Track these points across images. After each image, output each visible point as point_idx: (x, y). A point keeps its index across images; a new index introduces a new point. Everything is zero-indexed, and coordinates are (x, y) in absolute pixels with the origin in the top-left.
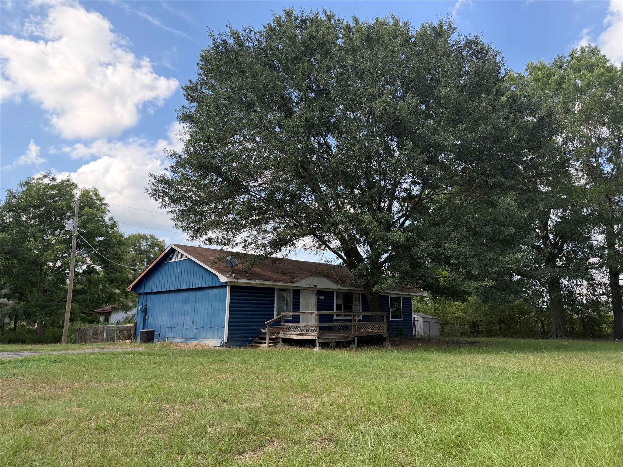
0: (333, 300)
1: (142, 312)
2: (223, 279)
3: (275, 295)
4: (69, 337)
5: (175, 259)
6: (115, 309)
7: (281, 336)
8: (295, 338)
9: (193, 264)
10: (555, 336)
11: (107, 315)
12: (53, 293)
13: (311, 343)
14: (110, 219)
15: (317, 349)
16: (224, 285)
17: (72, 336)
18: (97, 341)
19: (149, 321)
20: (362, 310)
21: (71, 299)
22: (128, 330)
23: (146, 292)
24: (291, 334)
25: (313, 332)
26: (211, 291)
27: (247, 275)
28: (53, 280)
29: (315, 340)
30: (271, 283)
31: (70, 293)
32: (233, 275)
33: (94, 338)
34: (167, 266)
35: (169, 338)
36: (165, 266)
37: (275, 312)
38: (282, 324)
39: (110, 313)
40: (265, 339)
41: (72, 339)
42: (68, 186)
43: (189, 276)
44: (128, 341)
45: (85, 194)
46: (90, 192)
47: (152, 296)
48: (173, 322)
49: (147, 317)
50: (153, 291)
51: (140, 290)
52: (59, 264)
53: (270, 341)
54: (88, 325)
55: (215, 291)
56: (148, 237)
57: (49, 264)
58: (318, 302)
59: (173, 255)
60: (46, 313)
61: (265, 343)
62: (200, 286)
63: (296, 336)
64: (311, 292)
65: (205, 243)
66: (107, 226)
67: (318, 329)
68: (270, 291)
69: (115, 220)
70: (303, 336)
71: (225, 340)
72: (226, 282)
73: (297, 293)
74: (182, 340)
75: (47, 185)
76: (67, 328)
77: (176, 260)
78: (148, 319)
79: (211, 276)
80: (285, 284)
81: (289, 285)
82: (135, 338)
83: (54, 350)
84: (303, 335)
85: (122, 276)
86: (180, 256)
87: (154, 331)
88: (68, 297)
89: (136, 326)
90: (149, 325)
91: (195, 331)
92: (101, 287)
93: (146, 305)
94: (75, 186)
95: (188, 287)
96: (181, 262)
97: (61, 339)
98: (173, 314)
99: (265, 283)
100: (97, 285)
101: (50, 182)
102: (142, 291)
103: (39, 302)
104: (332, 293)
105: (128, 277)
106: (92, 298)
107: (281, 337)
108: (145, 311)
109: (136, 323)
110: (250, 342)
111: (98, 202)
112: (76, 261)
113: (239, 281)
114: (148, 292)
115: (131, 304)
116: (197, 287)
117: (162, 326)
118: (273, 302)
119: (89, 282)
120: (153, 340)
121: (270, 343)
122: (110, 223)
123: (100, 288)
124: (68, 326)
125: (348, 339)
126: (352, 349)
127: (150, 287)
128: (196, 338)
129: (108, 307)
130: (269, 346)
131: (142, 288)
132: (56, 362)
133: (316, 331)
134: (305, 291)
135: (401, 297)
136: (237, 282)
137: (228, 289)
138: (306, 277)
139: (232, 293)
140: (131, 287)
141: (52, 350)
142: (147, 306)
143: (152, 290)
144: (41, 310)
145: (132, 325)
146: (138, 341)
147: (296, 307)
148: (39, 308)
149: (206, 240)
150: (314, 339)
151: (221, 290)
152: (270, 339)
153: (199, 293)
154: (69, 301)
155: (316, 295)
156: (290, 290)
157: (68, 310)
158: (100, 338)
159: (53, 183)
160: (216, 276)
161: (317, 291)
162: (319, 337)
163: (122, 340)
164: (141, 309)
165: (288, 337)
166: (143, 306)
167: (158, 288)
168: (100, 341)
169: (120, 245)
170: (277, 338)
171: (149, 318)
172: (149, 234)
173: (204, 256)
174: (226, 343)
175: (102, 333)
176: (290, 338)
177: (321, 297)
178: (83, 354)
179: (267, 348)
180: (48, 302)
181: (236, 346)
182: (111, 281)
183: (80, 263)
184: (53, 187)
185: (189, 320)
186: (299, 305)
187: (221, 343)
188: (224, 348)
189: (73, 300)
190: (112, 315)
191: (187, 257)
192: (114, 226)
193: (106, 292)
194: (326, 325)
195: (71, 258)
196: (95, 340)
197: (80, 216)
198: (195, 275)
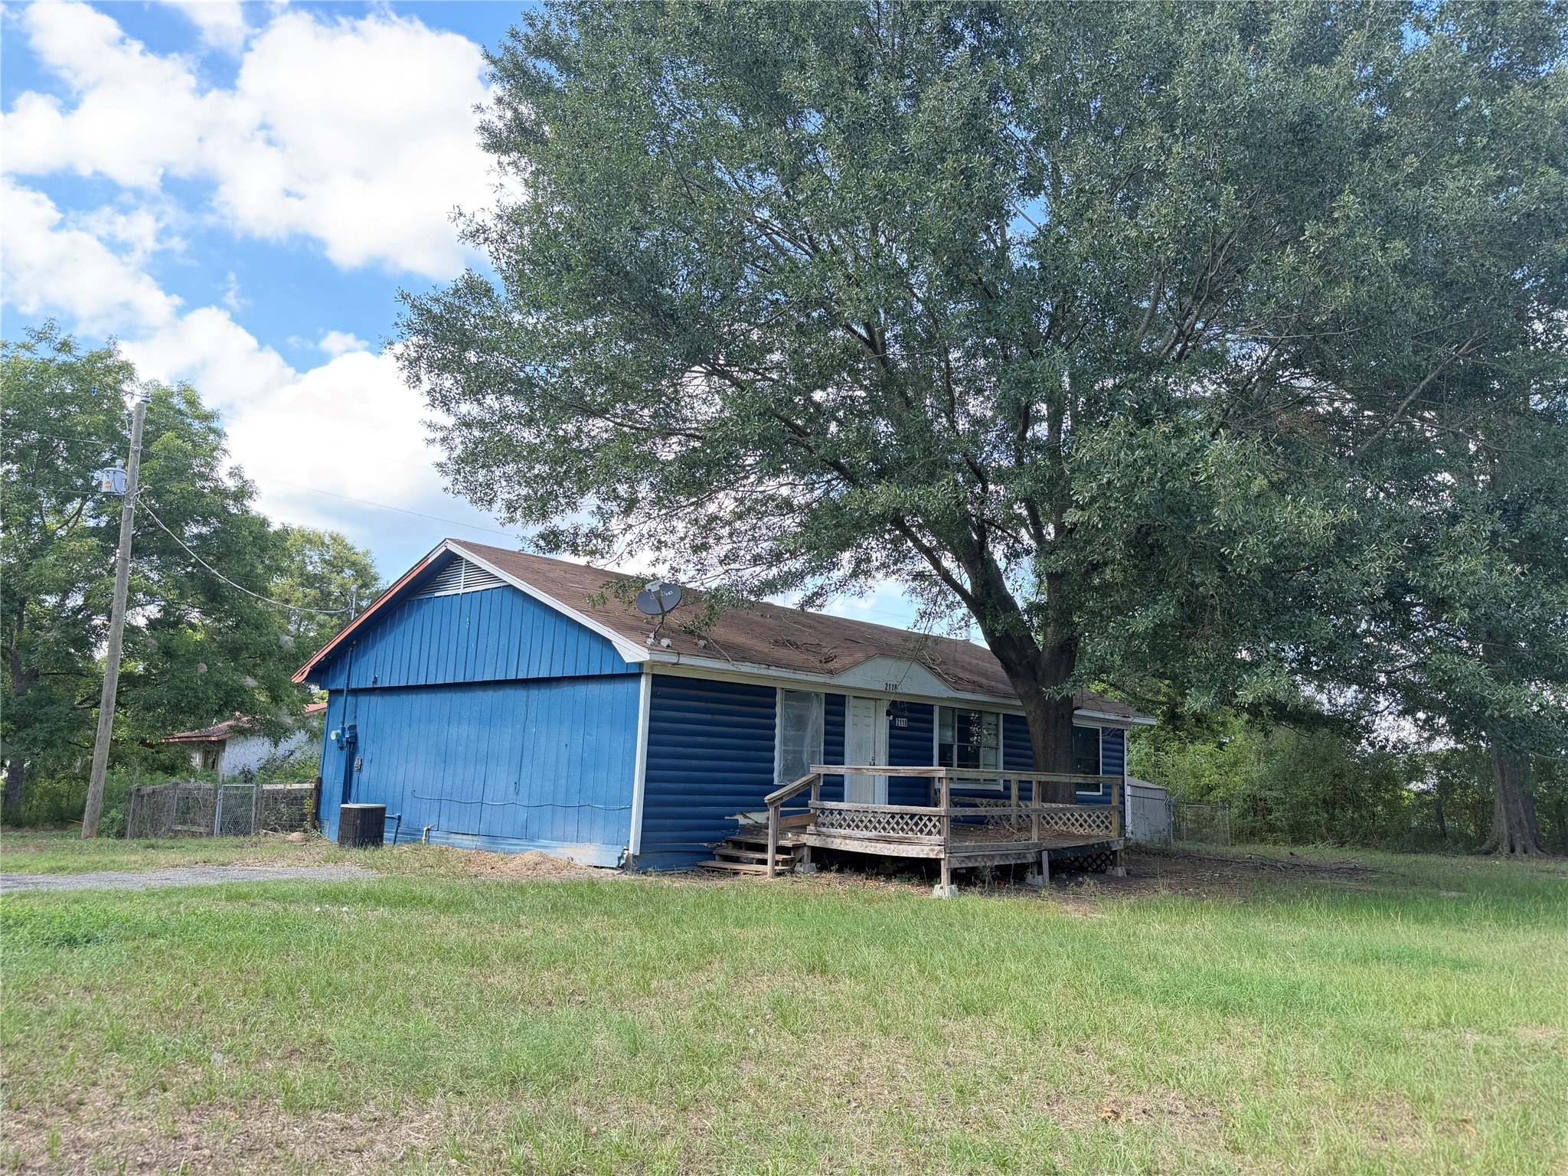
0: (931, 731)
1: (341, 748)
2: (632, 651)
3: (778, 709)
4: (105, 812)
5: (458, 586)
6: (241, 732)
7: (812, 841)
8: (859, 850)
9: (519, 602)
10: (1507, 849)
11: (213, 750)
12: (56, 683)
13: (924, 871)
14: (231, 474)
15: (943, 889)
16: (633, 674)
17: (113, 813)
18: (194, 829)
19: (365, 776)
20: (1005, 763)
21: (114, 700)
22: (294, 799)
23: (353, 686)
24: (845, 838)
25: (930, 833)
26: (582, 689)
27: (702, 643)
28: (57, 642)
29: (937, 861)
30: (774, 672)
31: (112, 683)
32: (665, 642)
33: (184, 823)
34: (427, 609)
35: (433, 834)
36: (420, 607)
37: (776, 764)
38: (813, 802)
39: (222, 743)
40: (763, 848)
41: (113, 821)
42: (108, 370)
43: (504, 641)
44: (296, 836)
45: (159, 400)
46: (172, 395)
47: (375, 700)
48: (448, 783)
49: (357, 763)
50: (379, 685)
51: (333, 680)
52: (76, 600)
53: (780, 857)
54: (161, 782)
55: (595, 689)
56: (327, 540)
57: (44, 601)
58: (891, 736)
59: (448, 573)
60: (35, 739)
61: (764, 862)
62: (544, 674)
63: (866, 843)
64: (872, 703)
65: (537, 546)
66: (224, 493)
67: (945, 825)
68: (761, 697)
69: (247, 477)
70: (892, 846)
71: (633, 848)
72: (640, 665)
73: (835, 705)
74: (478, 842)
75: (46, 364)
76: (101, 788)
77: (461, 591)
78: (360, 770)
79: (585, 641)
80: (811, 678)
81: (822, 680)
82: (315, 828)
83: (62, 869)
84: (890, 842)
85: (264, 639)
86: (477, 576)
87: (383, 810)
88: (104, 695)
89: (319, 789)
90: (362, 788)
91: (523, 815)
92: (203, 668)
93: (353, 728)
94: (127, 369)
95: (500, 677)
96: (477, 598)
97: (81, 820)
98: (445, 757)
99: (755, 671)
100: (191, 662)
101: (55, 353)
102: (340, 683)
103: (14, 708)
104: (928, 709)
105: (281, 643)
106: (176, 698)
107: (810, 843)
108: (350, 745)
109: (320, 781)
110: (710, 855)
111: (197, 425)
112: (131, 589)
113: (683, 660)
114: (362, 686)
115: (289, 721)
116: (533, 675)
117: (408, 793)
118: (770, 732)
119: (168, 653)
120: (381, 837)
121: (777, 863)
122: (231, 484)
123: (201, 671)
124: (102, 783)
125: (1025, 857)
126: (1035, 890)
127: (365, 671)
128: (527, 835)
129: (219, 727)
130: (779, 874)
131: (341, 674)
132: (71, 941)
133: (939, 833)
134: (858, 702)
135: (1098, 726)
136: (677, 664)
137: (644, 686)
138: (868, 658)
139: (656, 700)
140: (308, 669)
141: (52, 871)
142: (358, 730)
143: (375, 682)
144: (19, 729)
145: (307, 786)
146: (325, 836)
147: (834, 751)
148: (14, 723)
149: (542, 536)
150: (932, 856)
151: (621, 688)
152: (780, 850)
153: (536, 694)
154: (108, 706)
155: (888, 714)
156: (817, 695)
157: (105, 733)
158: (203, 822)
159: (62, 358)
160: (607, 642)
161: (893, 703)
162: (950, 851)
163: (275, 830)
164: (338, 740)
165: (834, 847)
166: (343, 729)
167: (395, 676)
168: (202, 829)
169: (263, 550)
170: (797, 848)
171: (364, 767)
172: (329, 531)
173: (553, 581)
174: (635, 857)
175: (208, 806)
176: (843, 848)
177: (901, 723)
178: (169, 893)
179: (768, 878)
180: (42, 707)
181: (666, 869)
182: (233, 652)
183: (140, 596)
184: (66, 370)
185: (501, 780)
186: (842, 744)
187: (620, 858)
188: (626, 877)
189: (118, 702)
190: (227, 749)
191: (500, 580)
192: (242, 494)
193: (217, 685)
194: (969, 811)
195: (115, 580)
196: (185, 828)
197: (145, 457)
198: (526, 641)
